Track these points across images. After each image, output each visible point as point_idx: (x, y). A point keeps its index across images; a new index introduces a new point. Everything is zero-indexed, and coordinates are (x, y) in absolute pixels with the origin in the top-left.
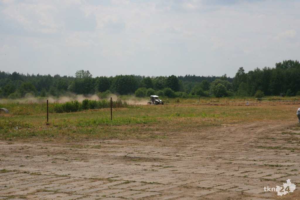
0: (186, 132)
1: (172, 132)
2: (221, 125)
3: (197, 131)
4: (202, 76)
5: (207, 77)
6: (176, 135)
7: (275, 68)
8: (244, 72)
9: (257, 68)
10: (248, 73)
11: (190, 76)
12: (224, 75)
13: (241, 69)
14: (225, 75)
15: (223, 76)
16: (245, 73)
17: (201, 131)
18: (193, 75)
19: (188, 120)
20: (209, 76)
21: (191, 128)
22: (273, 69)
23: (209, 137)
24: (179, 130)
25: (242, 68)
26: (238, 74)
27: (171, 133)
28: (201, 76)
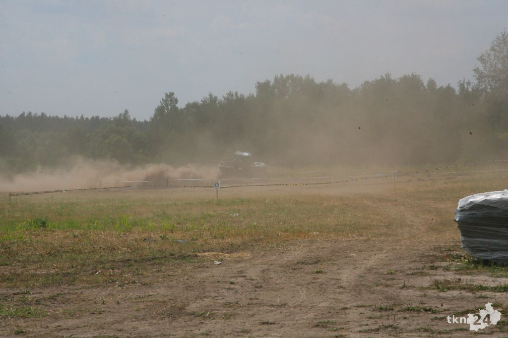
0: (97, 285)
1: (45, 286)
2: (196, 256)
3: (134, 282)
4: (65, 117)
5: (77, 118)
6: (66, 301)
7: (255, 96)
8: (177, 105)
9: (210, 95)
10: (185, 109)
11: (33, 115)
12: (123, 112)
13: (170, 98)
14: (126, 112)
15: (120, 115)
16: (178, 108)
17: (147, 280)
18: (39, 114)
19: (77, 240)
20: (82, 117)
21: (103, 268)
22: (251, 97)
23: (193, 307)
24: (69, 278)
25: (172, 94)
26: (160, 111)
27: (46, 293)
28: (61, 116)
